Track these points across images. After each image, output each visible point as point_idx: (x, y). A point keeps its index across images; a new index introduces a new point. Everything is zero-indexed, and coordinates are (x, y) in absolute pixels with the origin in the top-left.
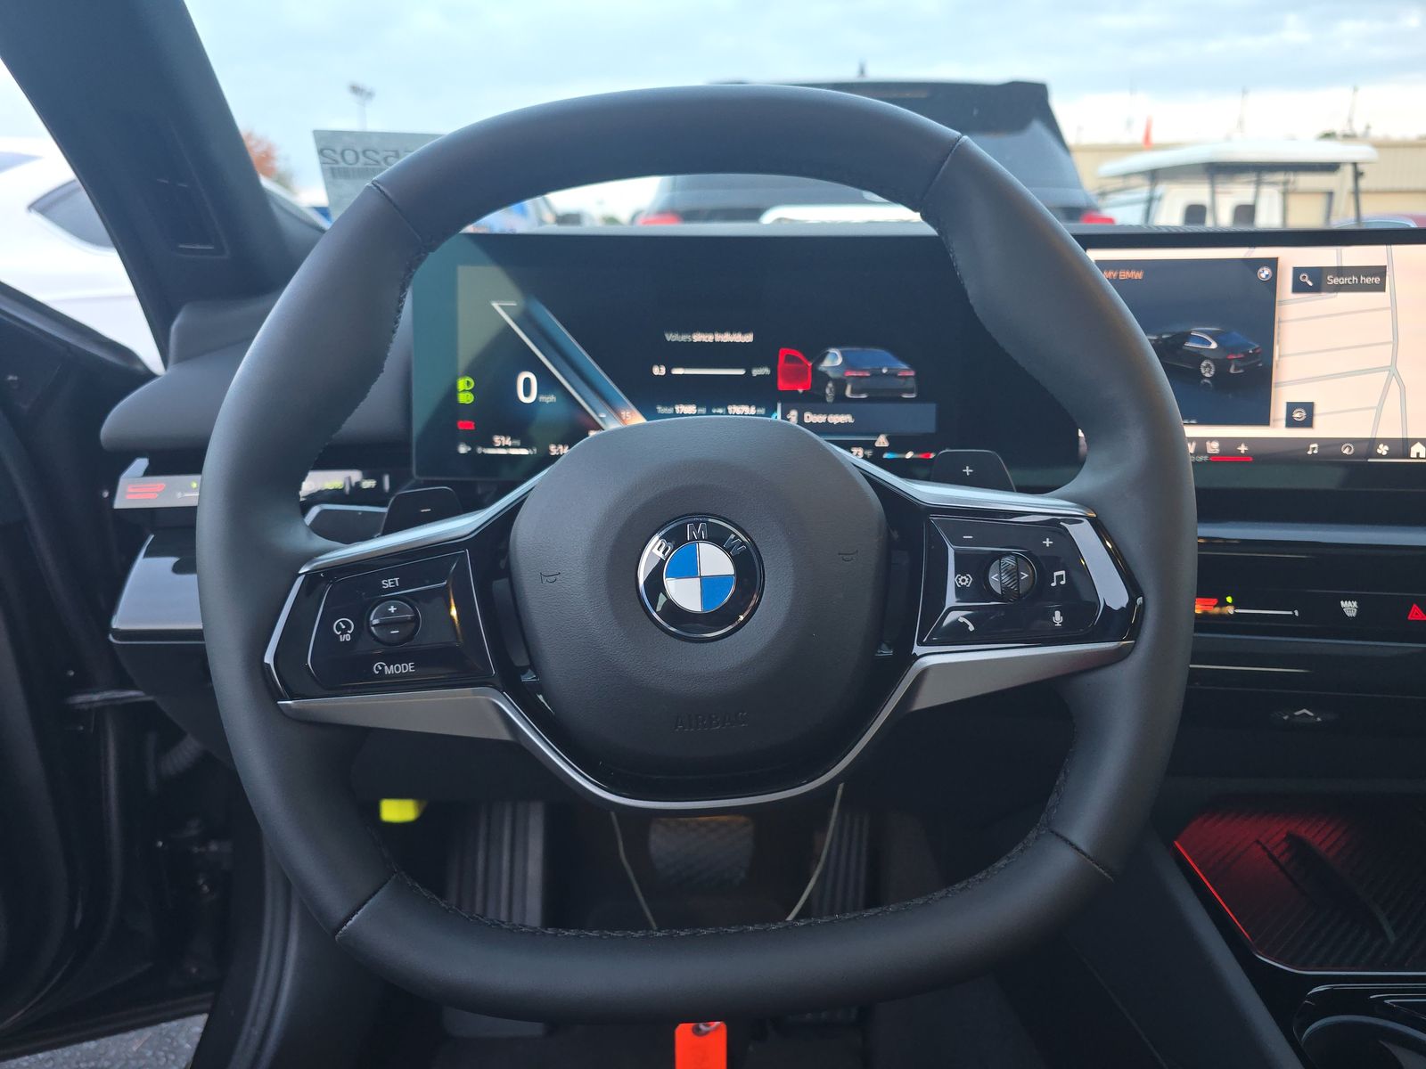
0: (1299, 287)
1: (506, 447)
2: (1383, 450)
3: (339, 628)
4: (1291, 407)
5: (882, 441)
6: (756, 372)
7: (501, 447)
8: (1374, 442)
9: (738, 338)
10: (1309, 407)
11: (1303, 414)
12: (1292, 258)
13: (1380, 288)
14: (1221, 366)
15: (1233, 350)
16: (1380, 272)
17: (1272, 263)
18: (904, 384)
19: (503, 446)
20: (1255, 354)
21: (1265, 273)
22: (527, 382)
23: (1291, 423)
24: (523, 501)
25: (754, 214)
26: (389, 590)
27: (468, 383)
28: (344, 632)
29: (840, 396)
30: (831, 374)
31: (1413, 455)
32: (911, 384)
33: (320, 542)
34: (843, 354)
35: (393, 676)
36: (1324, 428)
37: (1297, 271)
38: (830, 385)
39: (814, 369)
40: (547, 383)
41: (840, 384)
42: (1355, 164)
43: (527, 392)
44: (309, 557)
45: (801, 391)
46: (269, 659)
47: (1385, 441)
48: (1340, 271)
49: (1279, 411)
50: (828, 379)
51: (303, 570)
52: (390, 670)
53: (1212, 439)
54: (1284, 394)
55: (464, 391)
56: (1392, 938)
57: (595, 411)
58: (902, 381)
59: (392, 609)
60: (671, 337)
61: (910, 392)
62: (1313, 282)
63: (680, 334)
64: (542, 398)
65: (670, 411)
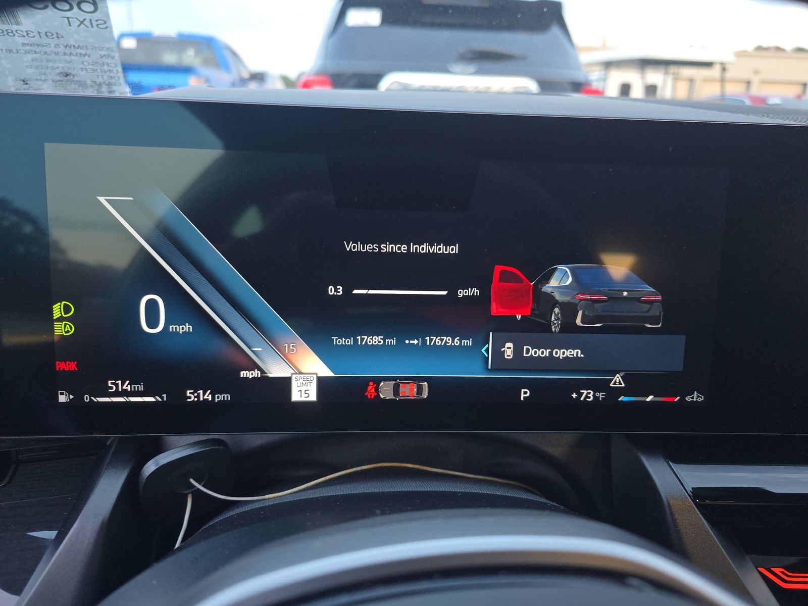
1: (125, 393)
5: (617, 381)
6: (461, 293)
7: (117, 394)
9: (440, 249)
18: (648, 311)
19: (121, 392)
25: (370, 81)
27: (67, 309)
29: (569, 327)
30: (558, 297)
32: (657, 311)
34: (572, 270)
38: (557, 310)
39: (537, 290)
40: (181, 306)
41: (569, 310)
42: (722, 64)
43: (152, 323)
45: (519, 317)
50: (556, 303)
55: (61, 319)
57: (250, 348)
58: (646, 307)
60: (350, 247)
61: (654, 321)
63: (364, 243)
64: (172, 328)
65: (350, 342)
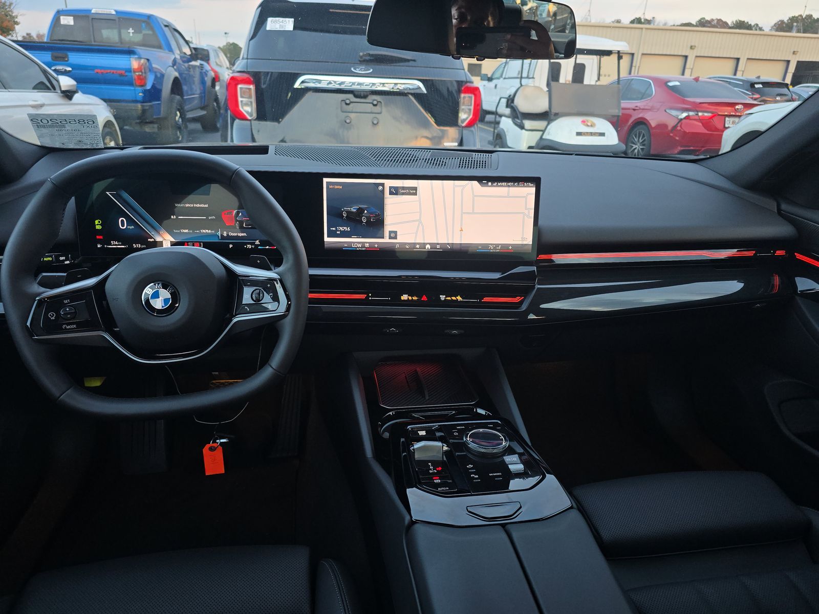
0: (391, 193)
2: (418, 246)
3: (50, 315)
4: (390, 232)
5: (257, 242)
6: (210, 218)
8: (415, 244)
9: (202, 206)
10: (395, 233)
11: (394, 235)
12: (389, 183)
13: (415, 194)
14: (368, 218)
15: (371, 214)
16: (415, 189)
17: (383, 185)
19: (115, 245)
20: (379, 215)
21: (380, 188)
22: (122, 221)
23: (390, 238)
24: (110, 275)
26: (67, 304)
27: (99, 222)
28: (52, 317)
31: (427, 248)
33: (42, 289)
35: (70, 329)
36: (400, 239)
37: (390, 188)
38: (238, 223)
40: (130, 221)
42: (619, 52)
43: (123, 225)
44: (39, 294)
46: (28, 324)
47: (418, 244)
48: (403, 188)
49: (387, 234)
51: (37, 299)
52: (68, 327)
53: (367, 243)
54: (388, 228)
55: (98, 225)
56: (427, 398)
57: (150, 233)
59: (68, 309)
60: (177, 205)
62: (395, 191)
64: (128, 227)
65: (179, 231)
